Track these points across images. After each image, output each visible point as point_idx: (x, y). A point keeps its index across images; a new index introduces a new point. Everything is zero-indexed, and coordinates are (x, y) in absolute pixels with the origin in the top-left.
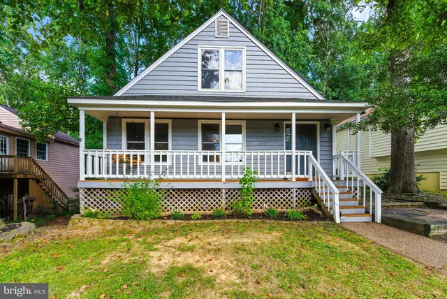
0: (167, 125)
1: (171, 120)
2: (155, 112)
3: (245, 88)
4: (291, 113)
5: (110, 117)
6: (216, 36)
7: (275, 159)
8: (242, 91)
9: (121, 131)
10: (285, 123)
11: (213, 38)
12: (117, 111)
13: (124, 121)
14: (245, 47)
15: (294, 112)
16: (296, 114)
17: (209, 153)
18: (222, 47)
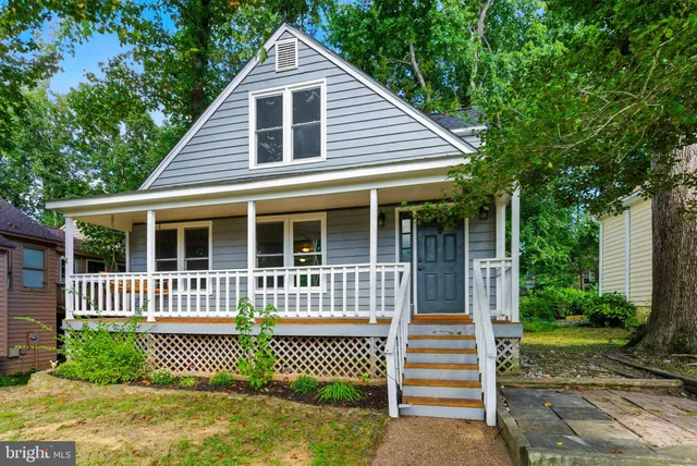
0: (206, 229)
1: (211, 222)
6: (277, 69)
14: (325, 80)
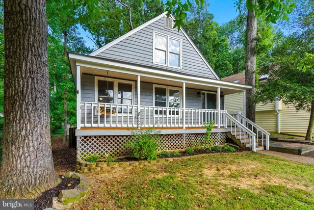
2: (141, 76)
3: (181, 67)
4: (218, 88)
5: (83, 73)
7: (198, 114)
8: (179, 68)
9: (94, 86)
10: (202, 92)
11: (163, 28)
12: (108, 71)
13: (96, 79)
15: (219, 87)
16: (221, 88)
17: (160, 108)
18: (168, 36)
